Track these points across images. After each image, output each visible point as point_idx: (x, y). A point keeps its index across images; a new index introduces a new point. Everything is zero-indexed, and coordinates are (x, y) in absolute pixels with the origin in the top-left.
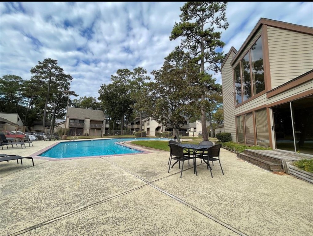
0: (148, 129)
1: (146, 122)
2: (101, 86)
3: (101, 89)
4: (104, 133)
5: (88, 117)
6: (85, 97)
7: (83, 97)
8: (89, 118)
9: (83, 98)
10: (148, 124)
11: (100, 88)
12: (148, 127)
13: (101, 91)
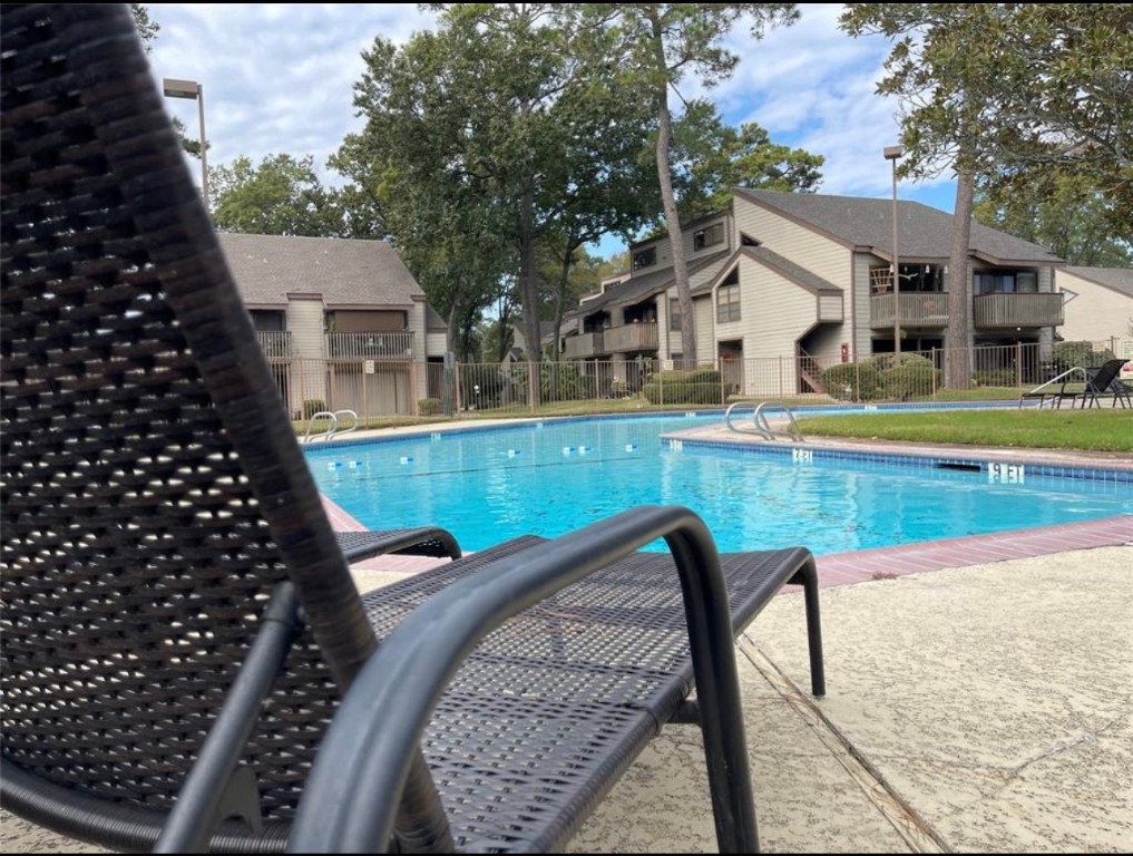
0: (732, 348)
1: (708, 296)
2: (365, 57)
3: (368, 79)
4: (421, 393)
5: (306, 288)
6: (243, 165)
7: (230, 167)
8: (316, 297)
9: (227, 174)
10: (731, 313)
11: (364, 67)
12: (727, 332)
13: (371, 91)
